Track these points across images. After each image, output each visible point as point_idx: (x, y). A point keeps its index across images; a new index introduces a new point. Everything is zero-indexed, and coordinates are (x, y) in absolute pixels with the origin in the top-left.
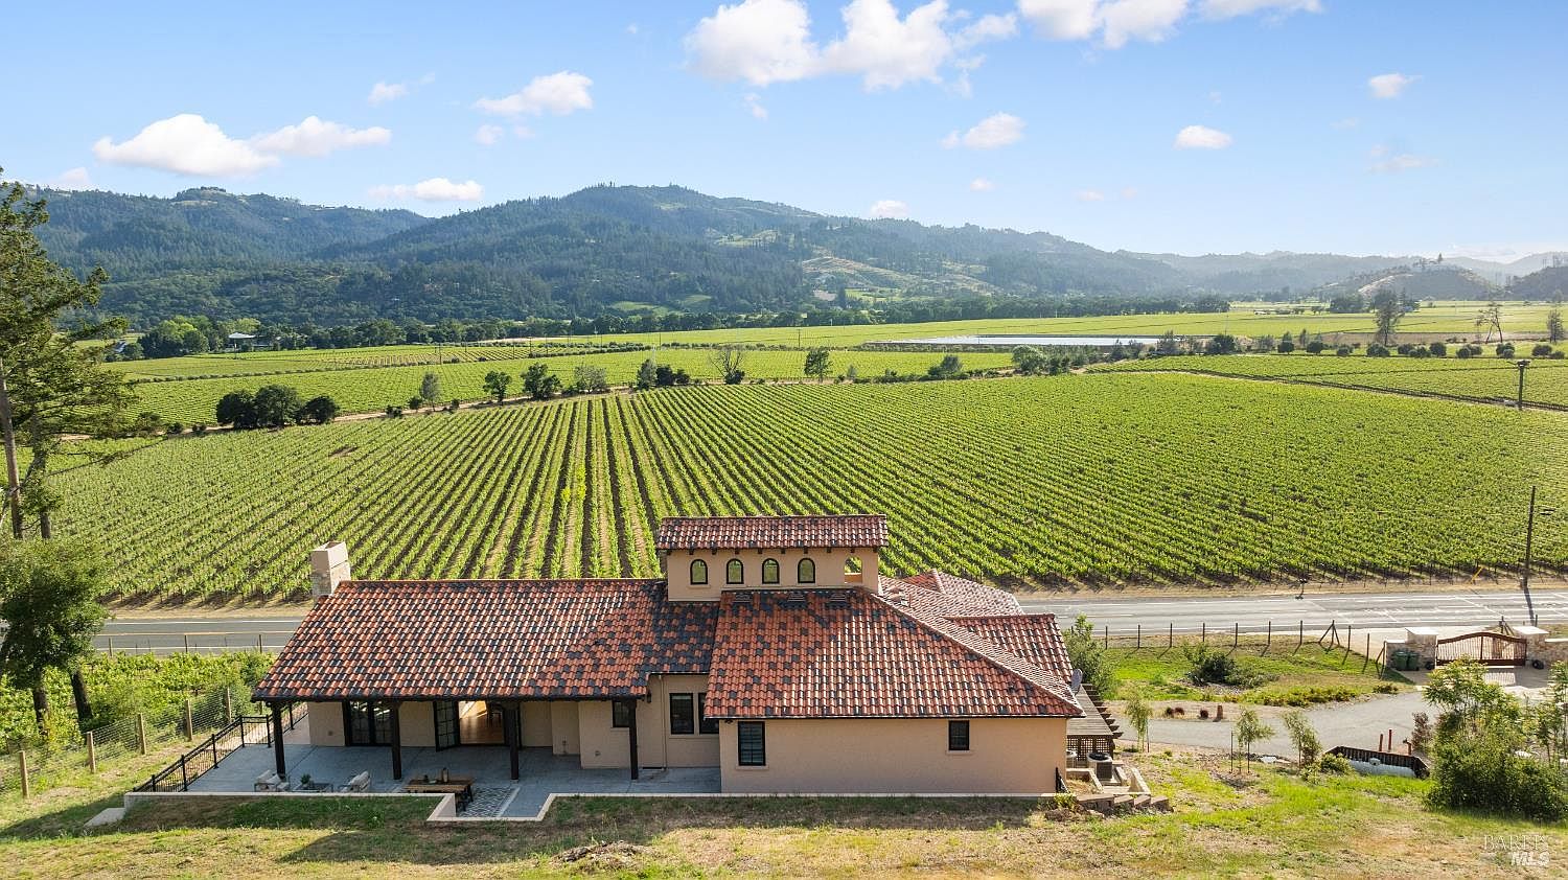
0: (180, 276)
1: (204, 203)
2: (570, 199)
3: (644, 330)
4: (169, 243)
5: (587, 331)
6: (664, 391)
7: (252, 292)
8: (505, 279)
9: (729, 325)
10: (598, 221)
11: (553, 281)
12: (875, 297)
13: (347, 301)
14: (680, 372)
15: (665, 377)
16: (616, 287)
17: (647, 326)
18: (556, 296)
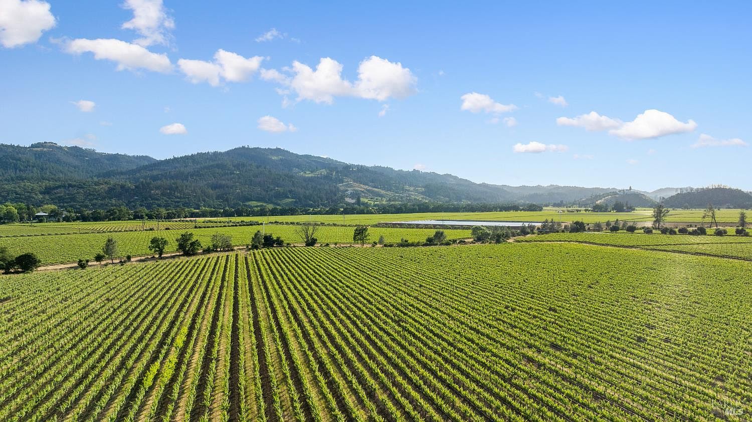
0: (23, 184)
1: (45, 149)
2: (228, 153)
3: (261, 215)
4: (22, 168)
5: (231, 215)
6: (268, 251)
7: (61, 192)
8: (193, 188)
9: (304, 213)
10: (241, 163)
11: (217, 190)
12: (374, 201)
13: (110, 198)
14: (278, 238)
15: (269, 242)
16: (248, 194)
17: (262, 213)
18: (218, 197)
